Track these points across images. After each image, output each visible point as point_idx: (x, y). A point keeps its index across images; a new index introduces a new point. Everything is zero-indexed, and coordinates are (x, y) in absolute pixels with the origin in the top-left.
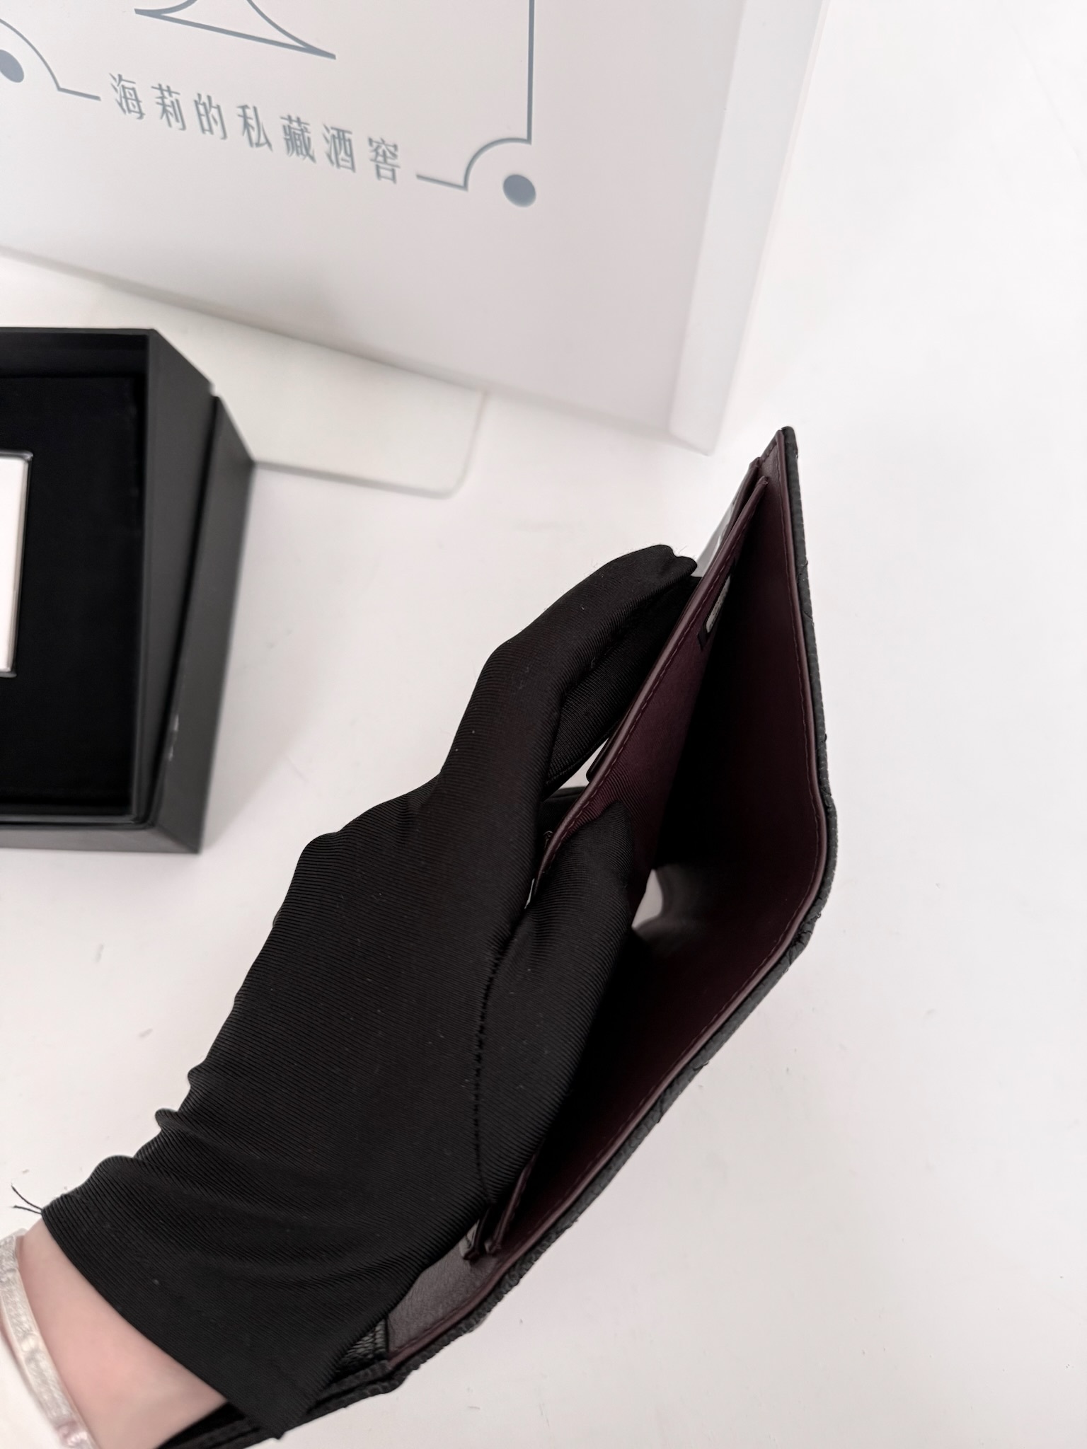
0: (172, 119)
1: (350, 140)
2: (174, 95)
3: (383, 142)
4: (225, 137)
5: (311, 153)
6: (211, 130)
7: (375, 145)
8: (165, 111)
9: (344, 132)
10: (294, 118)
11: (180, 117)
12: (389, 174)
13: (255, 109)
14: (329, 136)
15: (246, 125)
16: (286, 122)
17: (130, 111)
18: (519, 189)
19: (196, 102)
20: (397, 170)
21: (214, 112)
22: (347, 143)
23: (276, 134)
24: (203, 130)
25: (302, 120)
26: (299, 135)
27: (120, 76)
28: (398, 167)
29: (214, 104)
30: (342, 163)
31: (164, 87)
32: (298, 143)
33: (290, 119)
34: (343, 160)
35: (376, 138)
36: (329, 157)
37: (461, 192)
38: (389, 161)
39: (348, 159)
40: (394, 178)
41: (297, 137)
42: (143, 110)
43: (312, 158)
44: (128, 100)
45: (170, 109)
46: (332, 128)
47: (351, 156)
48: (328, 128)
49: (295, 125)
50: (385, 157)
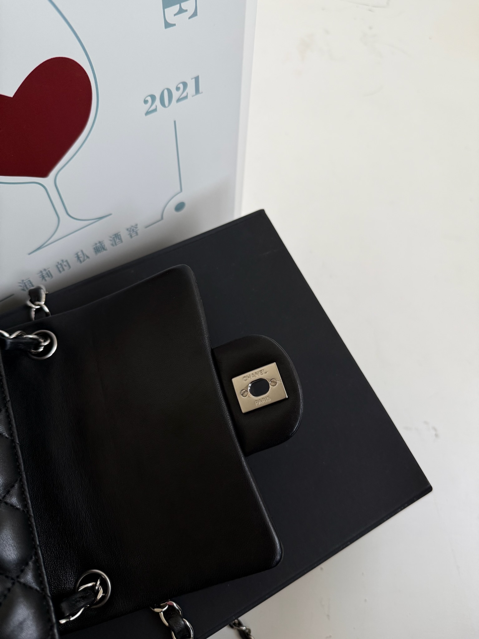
0: (47, 278)
1: (120, 235)
2: (47, 270)
3: (132, 226)
4: (70, 267)
5: (105, 248)
6: (64, 270)
7: (129, 230)
8: (43, 278)
9: (117, 234)
10: (97, 243)
11: (50, 275)
12: (135, 234)
13: (82, 251)
14: (111, 239)
15: (78, 257)
16: (95, 246)
18: (180, 207)
19: (57, 266)
20: (138, 231)
21: (65, 264)
22: (119, 236)
23: (90, 253)
24: (60, 271)
25: (101, 241)
26: (100, 247)
27: (23, 281)
28: (138, 230)
29: (64, 261)
30: (117, 243)
31: (42, 270)
32: (100, 249)
33: (96, 244)
34: (118, 242)
35: (129, 227)
36: (112, 245)
37: (161, 222)
38: (135, 231)
39: (119, 241)
40: (137, 234)
41: (100, 248)
43: (106, 250)
44: (27, 285)
45: (46, 276)
46: (114, 235)
47: (121, 239)
48: (111, 237)
49: (98, 245)
50: (133, 230)
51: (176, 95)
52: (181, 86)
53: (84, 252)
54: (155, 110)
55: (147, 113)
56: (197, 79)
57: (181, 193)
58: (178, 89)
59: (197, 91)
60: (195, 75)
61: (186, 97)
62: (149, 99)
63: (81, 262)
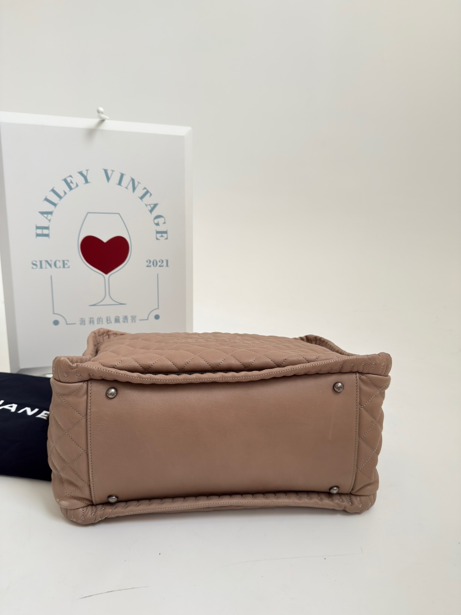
0: (92, 324)
1: (127, 318)
2: (93, 319)
3: (133, 316)
4: (102, 323)
6: (100, 323)
8: (90, 322)
9: (127, 316)
11: (93, 322)
13: (110, 317)
15: (107, 320)
17: (82, 324)
18: (157, 317)
19: (98, 319)
21: (101, 320)
23: (113, 320)
24: (98, 323)
25: (119, 317)
27: (82, 318)
28: (136, 319)
29: (102, 318)
30: (125, 322)
31: (92, 317)
32: (117, 321)
33: (116, 317)
35: (132, 315)
36: (123, 322)
37: (147, 321)
40: (135, 322)
42: (86, 323)
43: (119, 322)
44: (83, 322)
45: (92, 321)
46: (125, 316)
47: (127, 320)
48: (123, 316)
49: (117, 318)
50: (134, 318)
51: (159, 264)
52: (161, 261)
53: (111, 318)
54: (150, 266)
55: (148, 266)
56: (167, 261)
57: (157, 310)
58: (160, 262)
59: (167, 266)
60: (167, 259)
61: (162, 266)
62: (149, 261)
63: (108, 323)
